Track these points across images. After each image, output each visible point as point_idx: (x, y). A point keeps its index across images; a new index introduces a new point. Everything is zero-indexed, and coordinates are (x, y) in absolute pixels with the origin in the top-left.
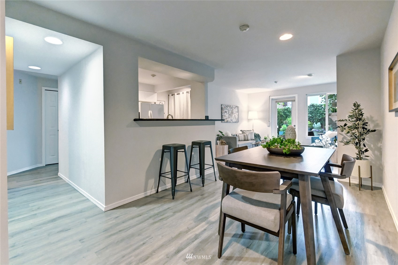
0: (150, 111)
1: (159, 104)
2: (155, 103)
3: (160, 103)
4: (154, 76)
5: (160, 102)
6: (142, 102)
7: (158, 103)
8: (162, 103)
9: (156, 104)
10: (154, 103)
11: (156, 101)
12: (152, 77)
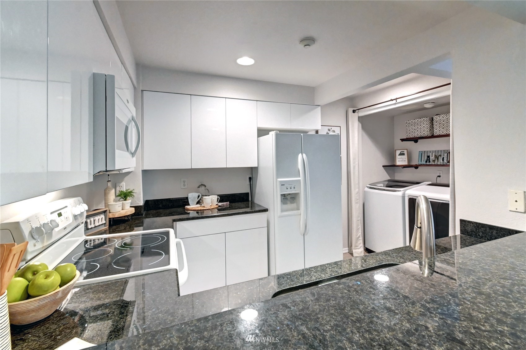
0: (300, 155)
1: (325, 133)
2: (317, 132)
3: (329, 130)
4: (308, 41)
5: (330, 128)
6: (281, 131)
7: (323, 131)
8: (334, 131)
9: (319, 133)
10: (314, 133)
11: (319, 127)
12: (301, 46)
